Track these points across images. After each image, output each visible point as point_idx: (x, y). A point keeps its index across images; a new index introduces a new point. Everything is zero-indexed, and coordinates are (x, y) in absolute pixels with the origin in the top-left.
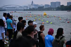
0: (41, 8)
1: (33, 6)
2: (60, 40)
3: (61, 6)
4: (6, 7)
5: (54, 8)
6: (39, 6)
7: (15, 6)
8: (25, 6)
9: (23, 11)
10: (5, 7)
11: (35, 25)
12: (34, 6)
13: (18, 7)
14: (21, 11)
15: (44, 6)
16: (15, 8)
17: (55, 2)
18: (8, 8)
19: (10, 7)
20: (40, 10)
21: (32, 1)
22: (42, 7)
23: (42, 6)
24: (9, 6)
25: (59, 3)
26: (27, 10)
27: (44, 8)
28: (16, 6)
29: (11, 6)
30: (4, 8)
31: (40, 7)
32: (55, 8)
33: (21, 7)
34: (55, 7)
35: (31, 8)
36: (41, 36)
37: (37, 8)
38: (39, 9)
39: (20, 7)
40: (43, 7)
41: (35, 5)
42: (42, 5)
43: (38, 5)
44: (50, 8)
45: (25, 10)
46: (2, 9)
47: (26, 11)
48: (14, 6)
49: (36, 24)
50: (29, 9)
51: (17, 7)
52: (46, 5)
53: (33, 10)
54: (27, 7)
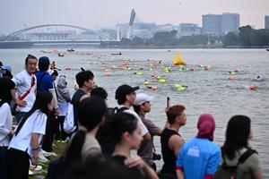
0: (165, 39)
1: (135, 31)
3: (240, 29)
4: (32, 31)
5: (216, 38)
6: (157, 30)
7: (68, 28)
8: (104, 31)
9: (99, 47)
10: (28, 32)
11: (144, 104)
13: (78, 32)
14: (89, 46)
15: (179, 31)
16: (66, 35)
18: (39, 35)
19: (49, 32)
20: (162, 46)
21: (133, 11)
22: (167, 33)
23: (170, 29)
24: (45, 30)
25: (236, 17)
26: (112, 45)
27: (178, 36)
28: (72, 29)
29: (53, 30)
30: (24, 37)
31: (163, 33)
32: (220, 38)
33: (90, 33)
34: (218, 34)
35: (128, 37)
36: (170, 147)
37: (152, 36)
38: (159, 42)
39: (84, 33)
40: (175, 32)
41: (143, 26)
42: (169, 25)
43: (154, 25)
44: (198, 36)
45: (103, 45)
46: (18, 39)
47: (110, 48)
48: (64, 30)
49: (148, 102)
50: (118, 40)
51: (75, 32)
52: (185, 27)
53: (137, 43)
54: (113, 33)
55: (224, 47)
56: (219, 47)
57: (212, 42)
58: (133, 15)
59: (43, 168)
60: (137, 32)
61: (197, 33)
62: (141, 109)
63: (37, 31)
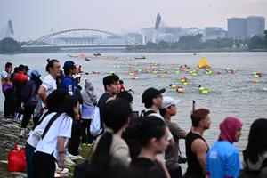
0: (190, 43)
1: (161, 35)
2: (261, 168)
3: (265, 32)
4: (59, 36)
5: (241, 42)
6: (183, 34)
7: (94, 33)
8: (130, 35)
9: (125, 51)
10: (55, 37)
11: (169, 107)
12: (164, 34)
13: (104, 36)
14: (116, 51)
15: (204, 35)
16: (92, 39)
17: (245, 17)
18: (66, 40)
19: (76, 36)
20: (187, 50)
21: (159, 15)
22: (193, 36)
23: (195, 33)
24: (72, 35)
25: (261, 21)
26: (138, 48)
27: (204, 40)
28: (98, 33)
29: (80, 35)
30: (52, 42)
31: (189, 36)
32: (245, 42)
33: (116, 37)
34: (243, 39)
35: (154, 41)
37: (177, 40)
38: (185, 45)
39: (111, 38)
40: (200, 36)
41: (168, 30)
42: (195, 28)
43: (179, 29)
45: (129, 49)
46: (45, 44)
48: (90, 34)
49: (174, 105)
50: (144, 44)
51: (101, 37)
52: (210, 30)
53: (162, 47)
54: (138, 37)
55: (250, 50)
56: (244, 51)
57: (238, 45)
58: (159, 19)
59: (70, 171)
60: (162, 36)
61: (222, 36)
62: (167, 112)
63: (63, 35)
